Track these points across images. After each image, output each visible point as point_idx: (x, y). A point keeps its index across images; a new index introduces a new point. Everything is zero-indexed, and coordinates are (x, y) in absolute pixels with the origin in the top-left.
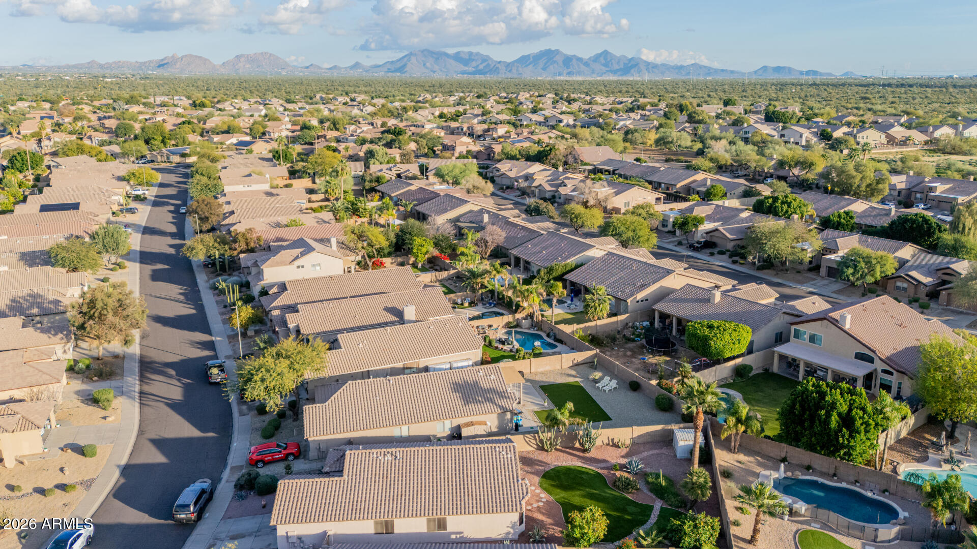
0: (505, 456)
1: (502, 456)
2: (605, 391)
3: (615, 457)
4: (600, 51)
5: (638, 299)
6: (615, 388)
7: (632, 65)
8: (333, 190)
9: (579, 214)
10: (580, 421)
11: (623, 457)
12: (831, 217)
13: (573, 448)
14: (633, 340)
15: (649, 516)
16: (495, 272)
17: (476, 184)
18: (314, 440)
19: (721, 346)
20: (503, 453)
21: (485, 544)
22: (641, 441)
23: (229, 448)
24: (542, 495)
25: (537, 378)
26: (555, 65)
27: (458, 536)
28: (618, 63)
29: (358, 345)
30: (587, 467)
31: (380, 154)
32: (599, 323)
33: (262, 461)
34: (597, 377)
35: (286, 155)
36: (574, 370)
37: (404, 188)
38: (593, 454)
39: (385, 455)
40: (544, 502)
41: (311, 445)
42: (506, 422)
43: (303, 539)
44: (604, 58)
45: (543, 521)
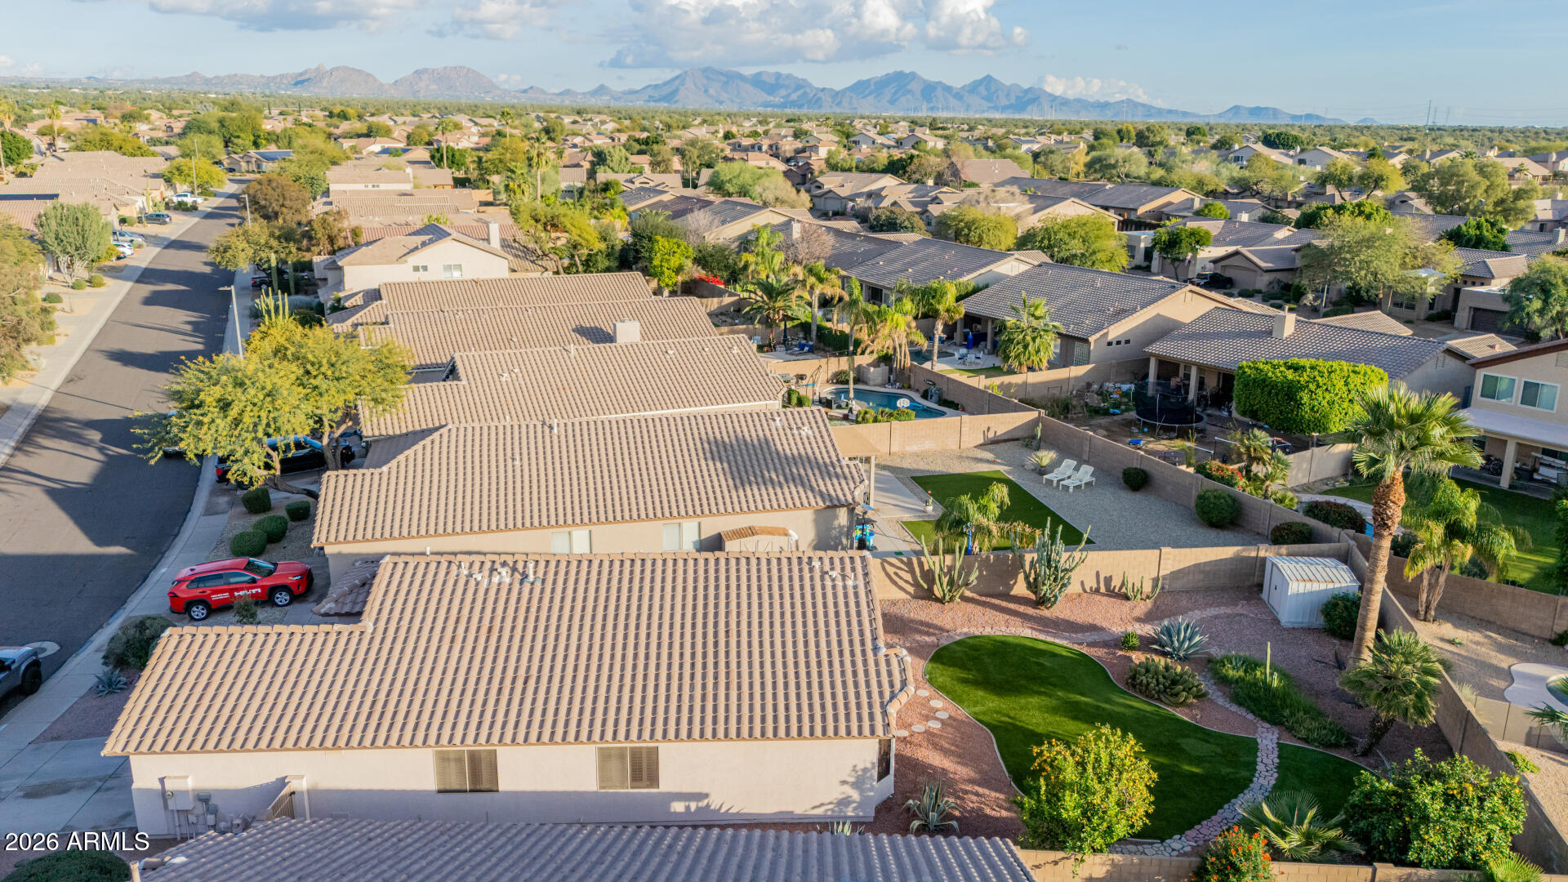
0: (839, 584)
1: (829, 583)
2: (1066, 488)
3: (1118, 619)
4: (979, 77)
5: (1110, 338)
6: (1088, 484)
7: (1031, 97)
8: (519, 186)
9: (974, 222)
10: (1028, 530)
11: (1138, 620)
12: (1464, 228)
13: (1007, 597)
14: (1106, 413)
15: (1251, 766)
16: (812, 280)
17: (781, 194)
18: (339, 555)
19: (1324, 403)
20: (834, 574)
21: (772, 833)
22: (1178, 585)
23: (145, 578)
24: (937, 703)
25: (906, 465)
26: (909, 96)
27: (693, 806)
28: (1008, 95)
29: (500, 376)
30: (1050, 639)
31: (616, 158)
32: (1033, 378)
33: (203, 601)
34: (1045, 462)
35: (453, 156)
36: (990, 451)
37: (651, 198)
38: (1059, 611)
39: (492, 570)
40: (942, 721)
41: (333, 568)
42: (834, 533)
43: (213, 801)
44: (986, 86)
45: (944, 771)
